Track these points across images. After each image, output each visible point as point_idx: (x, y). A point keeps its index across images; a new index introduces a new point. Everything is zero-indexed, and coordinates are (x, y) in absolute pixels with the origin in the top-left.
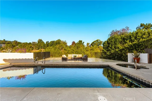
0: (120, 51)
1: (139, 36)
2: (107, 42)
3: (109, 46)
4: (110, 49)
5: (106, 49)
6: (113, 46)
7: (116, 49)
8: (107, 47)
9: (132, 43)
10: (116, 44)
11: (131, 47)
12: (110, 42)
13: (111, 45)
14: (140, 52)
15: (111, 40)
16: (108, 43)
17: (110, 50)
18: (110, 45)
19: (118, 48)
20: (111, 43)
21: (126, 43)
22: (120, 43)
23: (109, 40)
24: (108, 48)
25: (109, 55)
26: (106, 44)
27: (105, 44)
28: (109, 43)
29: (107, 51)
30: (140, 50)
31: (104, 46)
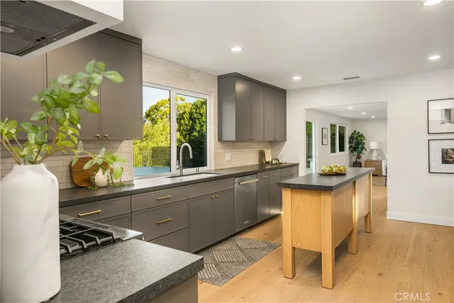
2: (188, 116)
3: (193, 128)
5: (186, 136)
8: (189, 130)
12: (195, 115)
13: (200, 123)
15: (198, 111)
16: (190, 117)
18: (198, 124)
20: (198, 119)
23: (194, 110)
24: (191, 133)
26: (187, 122)
27: (182, 122)
28: (195, 118)
31: (180, 127)
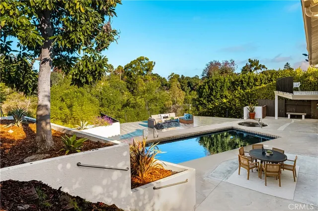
0: (229, 102)
1: (251, 83)
3: (211, 94)
4: (213, 98)
5: (205, 98)
6: (218, 94)
7: (222, 98)
8: (208, 95)
9: (243, 90)
10: (222, 91)
11: (243, 97)
14: (252, 103)
15: (214, 85)
17: (212, 101)
18: (214, 92)
19: (226, 97)
21: (236, 89)
22: (228, 89)
24: (210, 97)
25: (211, 109)
26: (207, 90)
28: (213, 88)
29: (208, 101)
30: (252, 101)
